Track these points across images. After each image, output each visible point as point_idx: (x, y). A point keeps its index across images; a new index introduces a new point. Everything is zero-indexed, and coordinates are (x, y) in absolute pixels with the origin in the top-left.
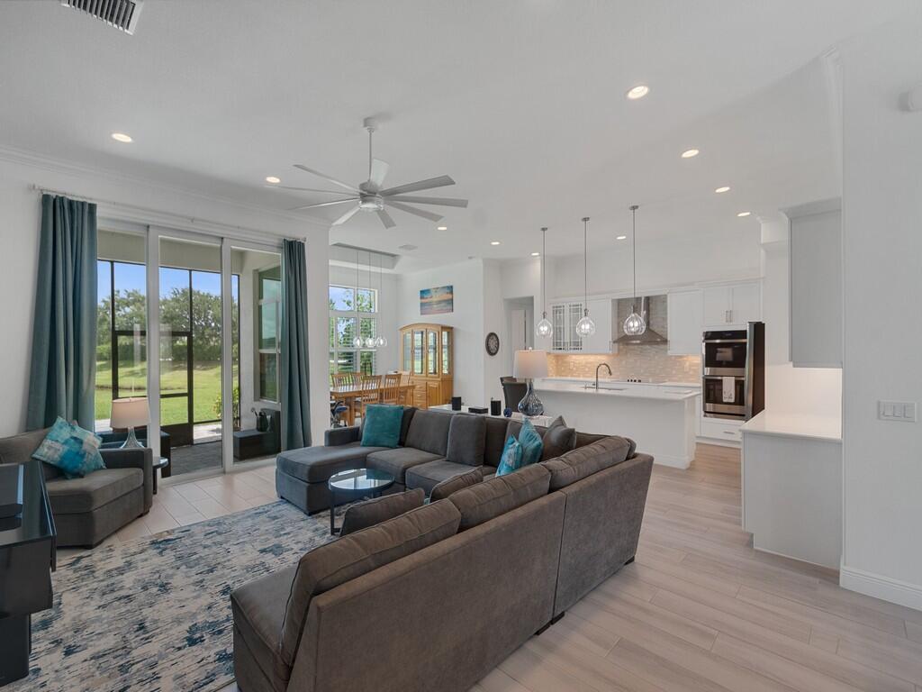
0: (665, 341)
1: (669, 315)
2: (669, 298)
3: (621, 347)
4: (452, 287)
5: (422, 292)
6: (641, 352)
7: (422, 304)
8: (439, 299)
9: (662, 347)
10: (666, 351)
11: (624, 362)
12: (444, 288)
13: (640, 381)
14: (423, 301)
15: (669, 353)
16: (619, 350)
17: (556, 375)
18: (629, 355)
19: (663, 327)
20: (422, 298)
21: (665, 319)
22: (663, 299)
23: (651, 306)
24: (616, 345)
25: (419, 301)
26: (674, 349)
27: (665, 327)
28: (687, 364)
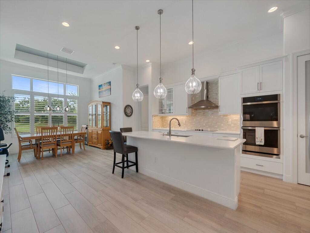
0: (217, 107)
1: (219, 91)
2: (219, 82)
3: (193, 111)
4: (110, 82)
5: (99, 86)
6: (204, 114)
7: (99, 92)
8: (106, 89)
9: (215, 110)
10: (218, 112)
11: (195, 120)
12: (107, 83)
13: (202, 130)
14: (100, 90)
15: (220, 113)
16: (192, 113)
17: (162, 127)
18: (197, 115)
19: (216, 99)
20: (99, 89)
21: (217, 94)
22: (216, 83)
23: (209, 87)
24: (191, 109)
25: (98, 91)
26: (222, 110)
27: (217, 99)
28: (230, 120)
